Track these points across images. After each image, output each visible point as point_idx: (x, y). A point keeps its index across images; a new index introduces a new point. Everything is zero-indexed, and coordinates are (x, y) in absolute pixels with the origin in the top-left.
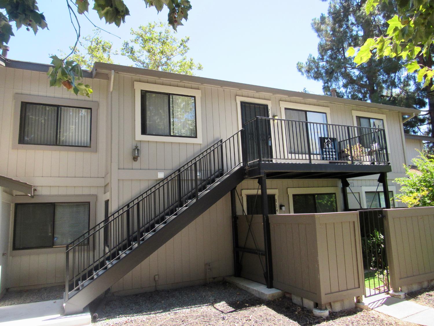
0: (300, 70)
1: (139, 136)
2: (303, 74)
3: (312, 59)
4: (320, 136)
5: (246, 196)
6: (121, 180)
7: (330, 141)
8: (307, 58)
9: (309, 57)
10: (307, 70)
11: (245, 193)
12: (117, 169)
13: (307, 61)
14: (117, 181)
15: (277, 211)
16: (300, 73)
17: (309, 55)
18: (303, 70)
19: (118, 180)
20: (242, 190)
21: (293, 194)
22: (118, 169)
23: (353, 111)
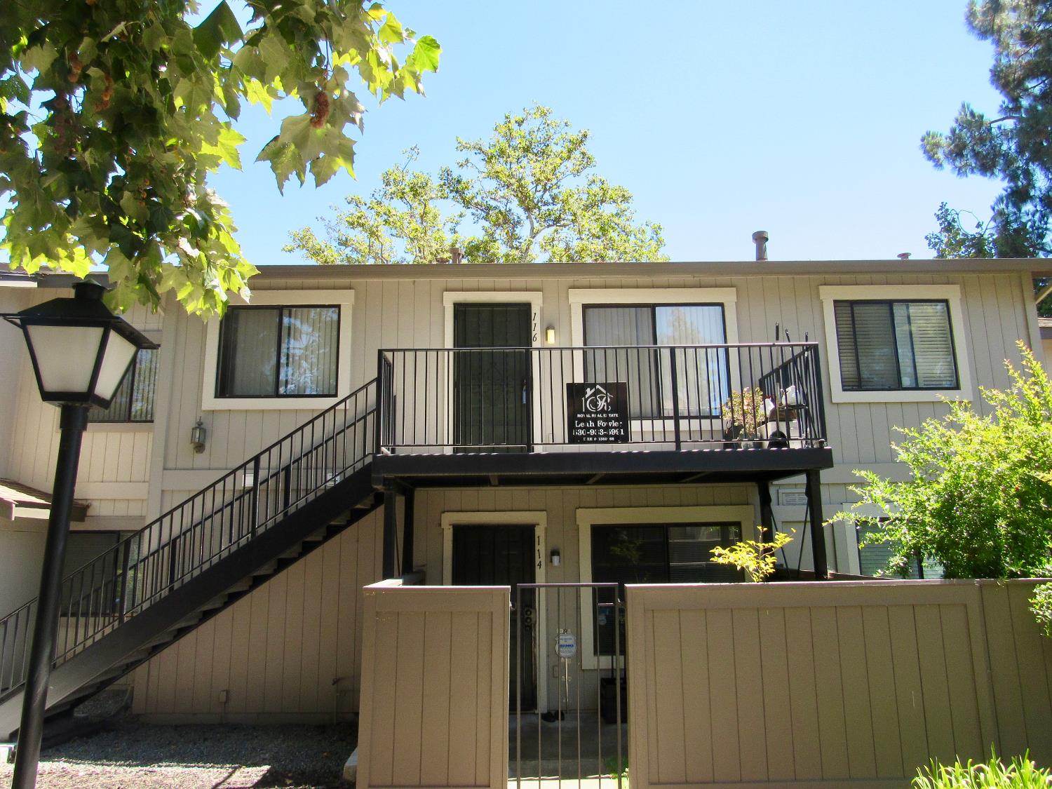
0: (931, 156)
1: (210, 401)
2: (941, 165)
3: (969, 118)
4: (568, 380)
5: (451, 527)
6: (168, 491)
7: (604, 392)
8: (956, 114)
9: (961, 114)
10: (951, 152)
11: (449, 520)
12: (162, 468)
13: (954, 125)
14: (160, 492)
15: (537, 568)
16: (931, 163)
17: (959, 107)
18: (940, 155)
19: (163, 491)
20: (444, 512)
21: (593, 523)
22: (165, 469)
23: (823, 289)
